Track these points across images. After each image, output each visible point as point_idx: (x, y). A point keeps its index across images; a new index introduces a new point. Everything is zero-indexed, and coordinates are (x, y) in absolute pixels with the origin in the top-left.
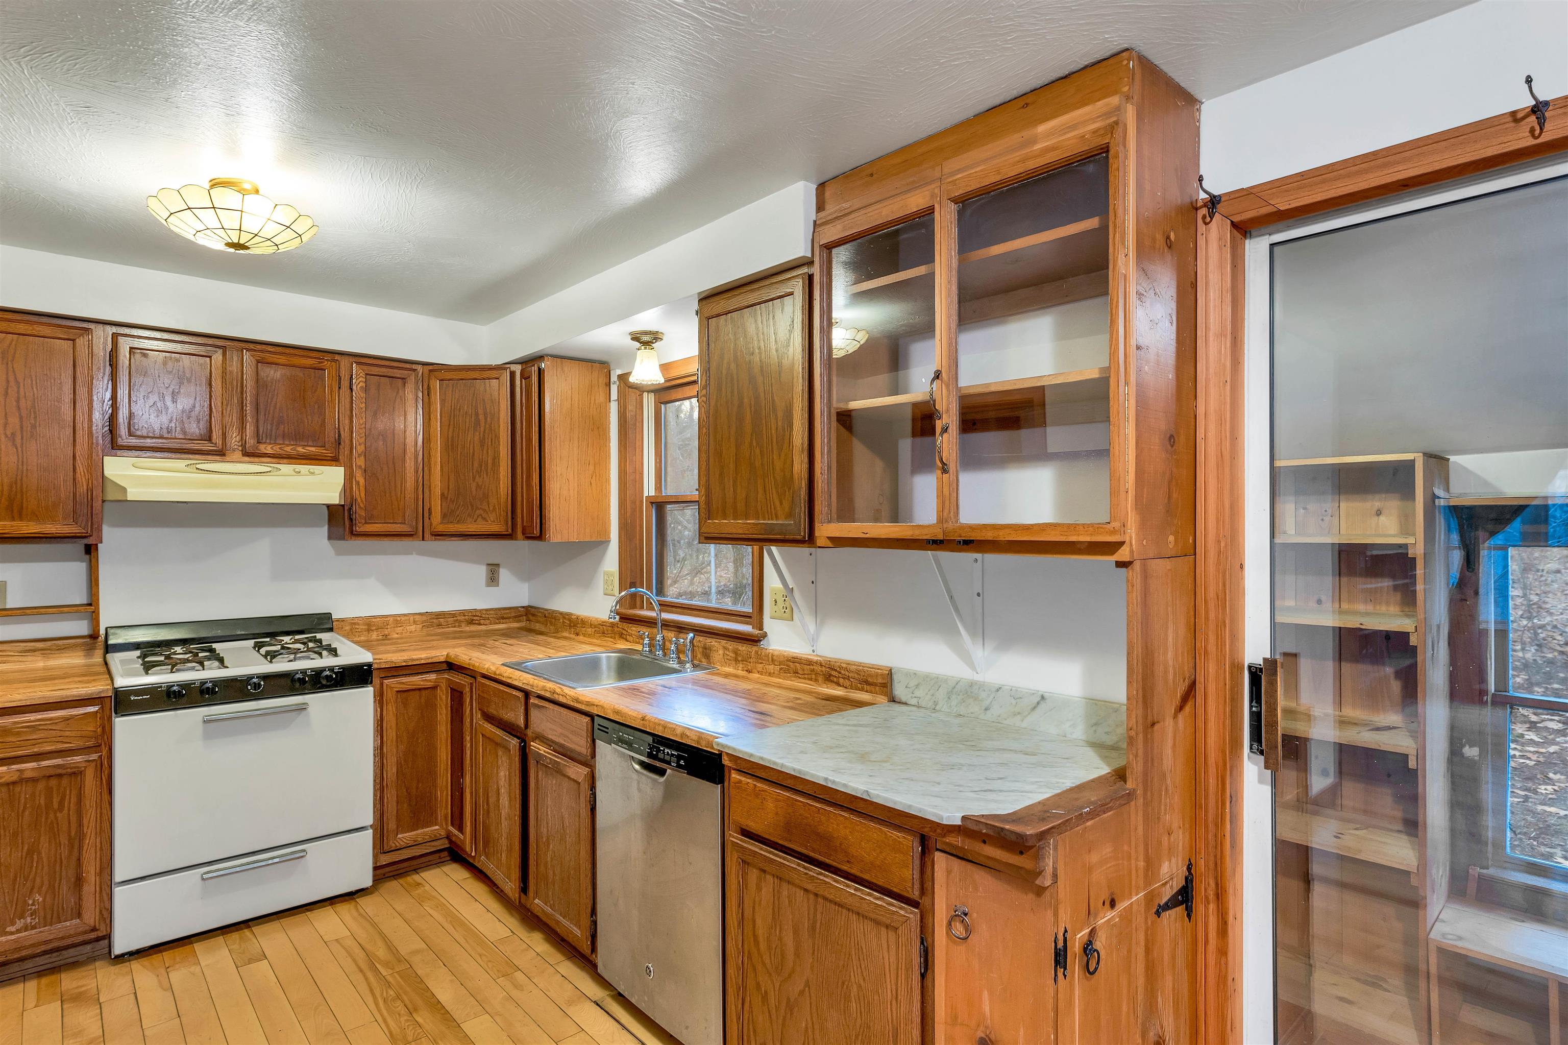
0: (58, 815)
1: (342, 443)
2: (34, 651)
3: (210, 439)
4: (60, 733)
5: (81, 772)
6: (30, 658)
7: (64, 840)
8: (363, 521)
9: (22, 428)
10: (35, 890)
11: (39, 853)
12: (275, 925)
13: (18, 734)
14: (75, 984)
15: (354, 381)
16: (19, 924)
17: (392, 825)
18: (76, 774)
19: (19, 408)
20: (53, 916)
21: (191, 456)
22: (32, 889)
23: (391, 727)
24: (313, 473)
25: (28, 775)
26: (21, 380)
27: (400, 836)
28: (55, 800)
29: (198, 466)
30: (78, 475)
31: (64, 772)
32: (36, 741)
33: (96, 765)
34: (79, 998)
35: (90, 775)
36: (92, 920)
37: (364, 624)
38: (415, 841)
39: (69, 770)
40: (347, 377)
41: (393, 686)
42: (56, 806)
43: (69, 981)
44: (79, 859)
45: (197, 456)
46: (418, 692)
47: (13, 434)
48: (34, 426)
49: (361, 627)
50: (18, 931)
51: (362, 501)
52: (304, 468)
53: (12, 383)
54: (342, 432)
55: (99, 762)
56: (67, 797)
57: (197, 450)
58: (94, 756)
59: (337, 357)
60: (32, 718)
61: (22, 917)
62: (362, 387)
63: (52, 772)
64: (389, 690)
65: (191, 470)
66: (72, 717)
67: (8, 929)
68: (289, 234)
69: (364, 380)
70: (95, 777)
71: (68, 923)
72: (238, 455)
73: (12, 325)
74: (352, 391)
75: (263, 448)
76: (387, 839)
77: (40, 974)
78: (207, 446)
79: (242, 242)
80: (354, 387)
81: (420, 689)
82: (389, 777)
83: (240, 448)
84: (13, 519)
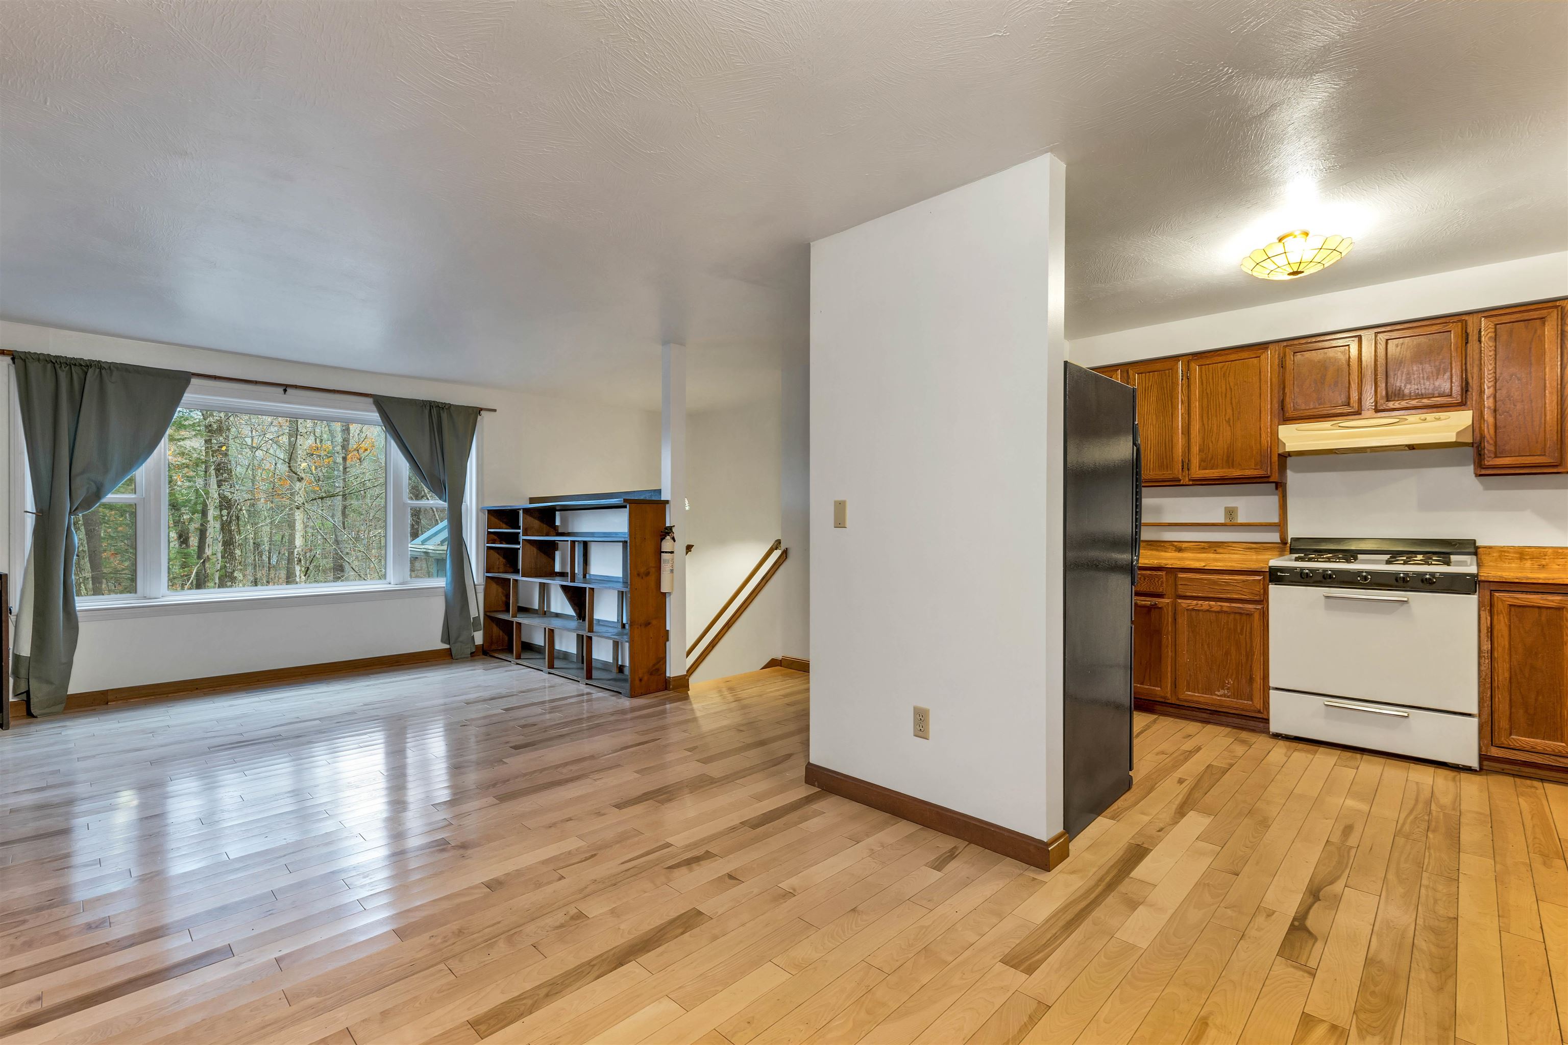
0: (1240, 636)
1: (1470, 390)
2: (1251, 549)
3: (1348, 404)
4: (1240, 589)
5: (1252, 614)
6: (1248, 553)
7: (1244, 653)
8: (1493, 456)
9: (1233, 414)
10: (1229, 676)
11: (1231, 656)
12: (1381, 760)
13: (1220, 585)
14: (1246, 737)
15: (1483, 333)
16: (1221, 692)
17: (1504, 723)
18: (1249, 615)
19: (1231, 403)
20: (1238, 694)
21: (1335, 418)
22: (1228, 674)
23: (1502, 636)
24: (1439, 419)
25: (1225, 609)
26: (1232, 388)
27: (1512, 737)
28: (1238, 627)
29: (1340, 425)
30: (1262, 439)
31: (1243, 612)
32: (1228, 592)
33: (1260, 613)
34: (1243, 742)
35: (1256, 616)
36: (1259, 705)
37: (1515, 553)
38: (1533, 748)
39: (1245, 612)
40: (1476, 332)
41: (1504, 599)
42: (1239, 631)
43: (1244, 735)
44: (1251, 666)
45: (1340, 418)
46: (1537, 610)
47: (1229, 419)
48: (1239, 413)
49: (1512, 555)
50: (1221, 696)
51: (1491, 438)
52: (1430, 416)
53: (1228, 390)
54: (1470, 381)
55: (1262, 611)
56: (1245, 628)
57: (1339, 413)
58: (1259, 607)
59: (1464, 317)
60: (1227, 578)
61: (1223, 689)
62: (1490, 337)
63: (1237, 611)
64: (1500, 603)
65: (1335, 428)
66: (1247, 580)
67: (1216, 693)
68: (1324, 253)
69: (1493, 330)
70: (1260, 619)
71: (1246, 702)
72: (1371, 413)
73: (1228, 356)
74: (1480, 343)
75: (1391, 405)
76: (1498, 734)
77: (1235, 727)
78: (1346, 410)
79: (1295, 270)
80: (1483, 339)
81: (1539, 607)
82: (1500, 679)
83: (1374, 407)
84: (1229, 468)
